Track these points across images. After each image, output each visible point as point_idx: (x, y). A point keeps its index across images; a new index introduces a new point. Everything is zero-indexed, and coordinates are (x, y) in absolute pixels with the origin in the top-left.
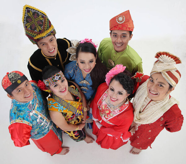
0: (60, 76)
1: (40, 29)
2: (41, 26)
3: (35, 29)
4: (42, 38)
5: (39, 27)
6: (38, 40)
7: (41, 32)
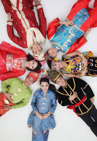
0: (53, 65)
1: (55, 77)
2: (54, 75)
3: (53, 77)
4: (56, 80)
5: (54, 76)
6: (55, 81)
7: (55, 78)
